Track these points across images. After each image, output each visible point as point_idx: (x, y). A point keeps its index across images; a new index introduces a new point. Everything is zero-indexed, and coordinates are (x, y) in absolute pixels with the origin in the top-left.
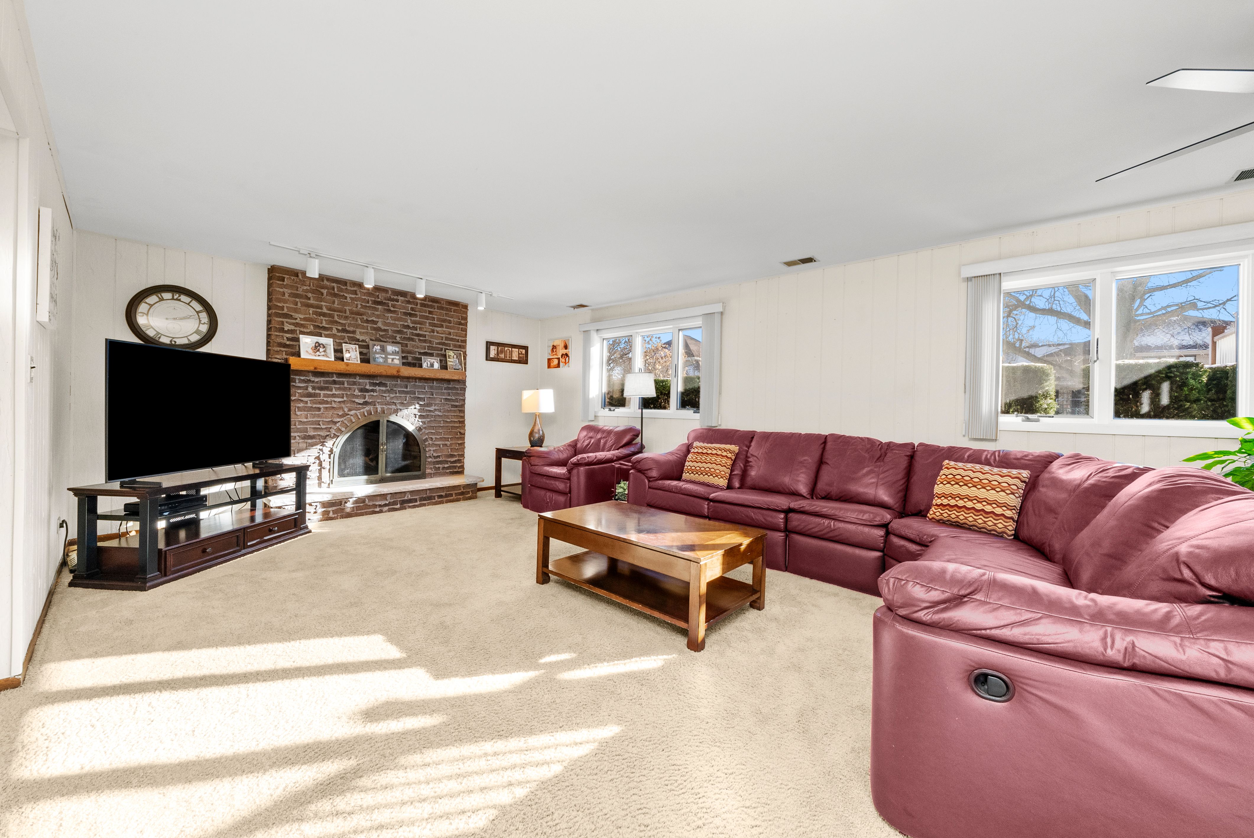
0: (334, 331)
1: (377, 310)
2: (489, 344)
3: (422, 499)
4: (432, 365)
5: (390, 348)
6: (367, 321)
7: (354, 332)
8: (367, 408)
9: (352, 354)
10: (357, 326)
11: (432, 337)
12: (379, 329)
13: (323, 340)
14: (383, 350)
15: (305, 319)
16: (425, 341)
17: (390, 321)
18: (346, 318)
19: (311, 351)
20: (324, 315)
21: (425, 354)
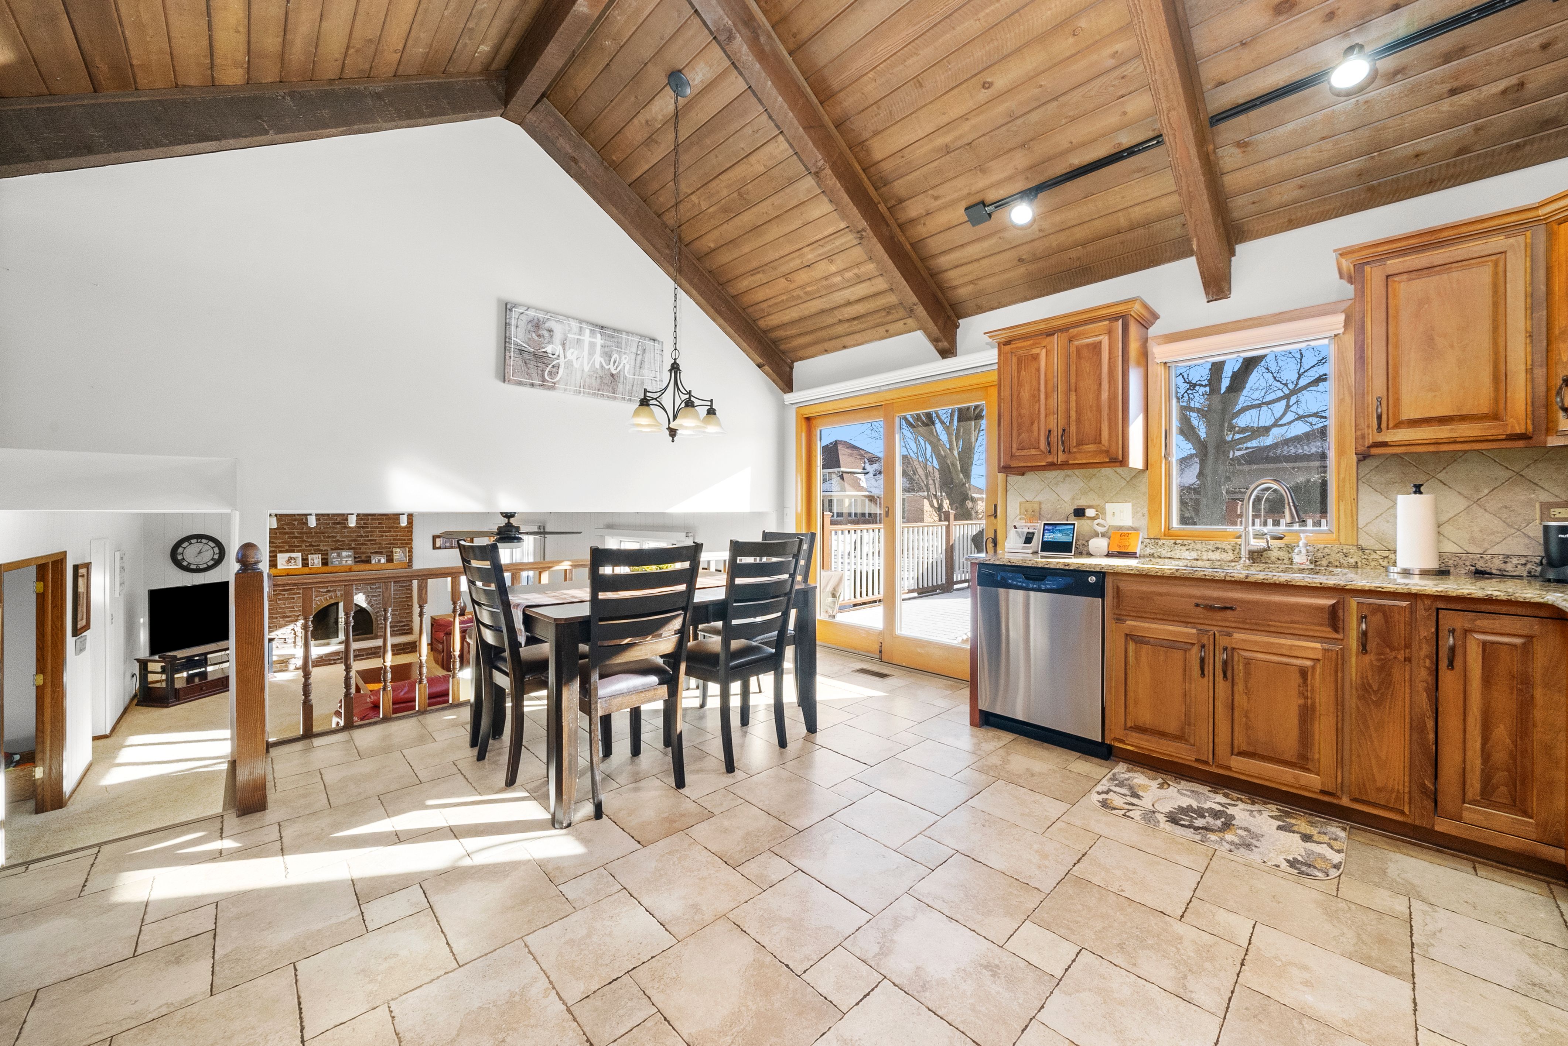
0: (304, 547)
1: (336, 528)
2: (435, 538)
3: (367, 654)
4: (379, 561)
5: (344, 554)
6: (329, 537)
7: (319, 546)
8: (330, 594)
9: (315, 560)
10: (321, 541)
11: (382, 540)
12: (338, 541)
13: (293, 555)
14: (339, 555)
15: (283, 542)
16: (375, 544)
17: (346, 534)
18: (313, 537)
19: (284, 563)
20: (296, 538)
21: (376, 553)
